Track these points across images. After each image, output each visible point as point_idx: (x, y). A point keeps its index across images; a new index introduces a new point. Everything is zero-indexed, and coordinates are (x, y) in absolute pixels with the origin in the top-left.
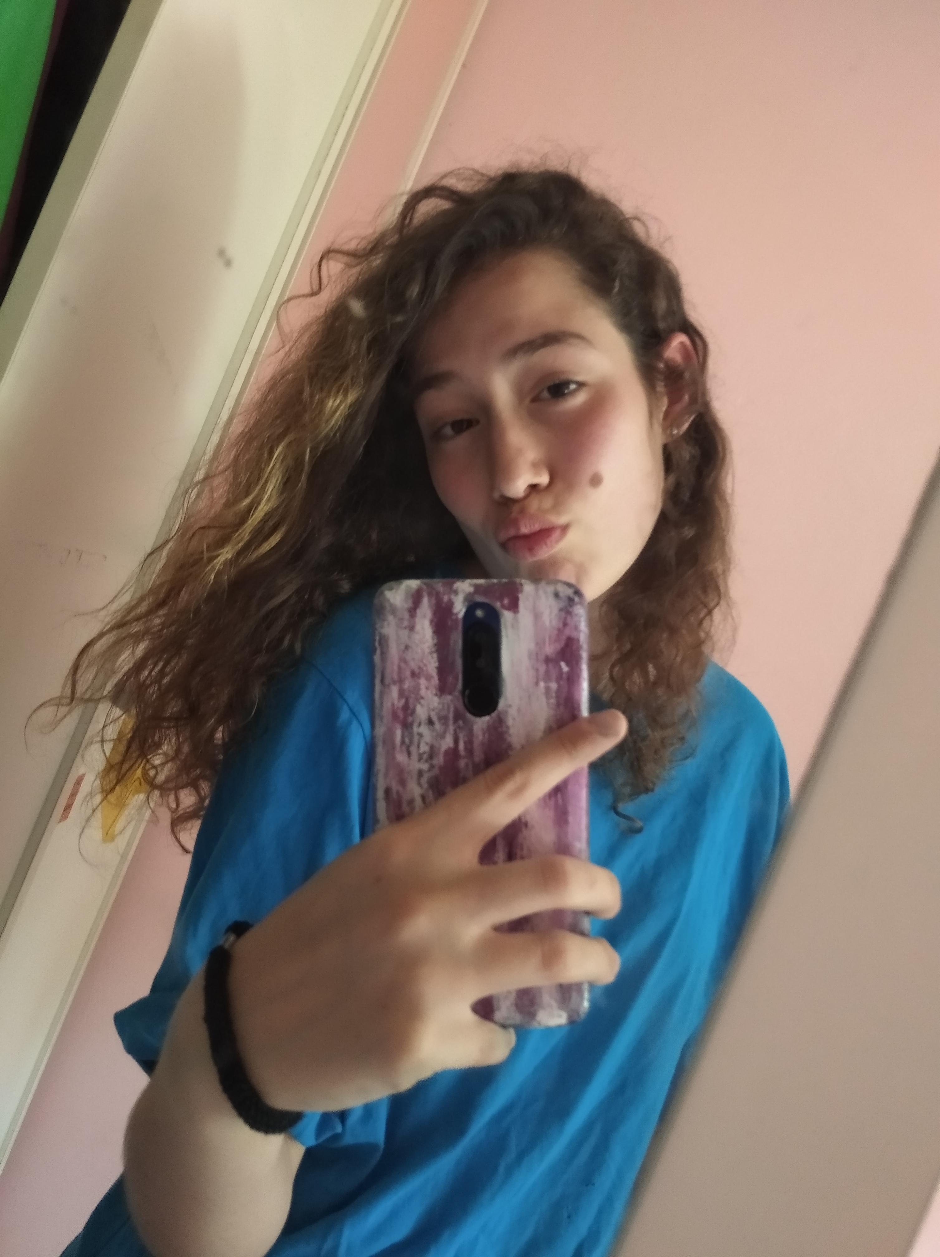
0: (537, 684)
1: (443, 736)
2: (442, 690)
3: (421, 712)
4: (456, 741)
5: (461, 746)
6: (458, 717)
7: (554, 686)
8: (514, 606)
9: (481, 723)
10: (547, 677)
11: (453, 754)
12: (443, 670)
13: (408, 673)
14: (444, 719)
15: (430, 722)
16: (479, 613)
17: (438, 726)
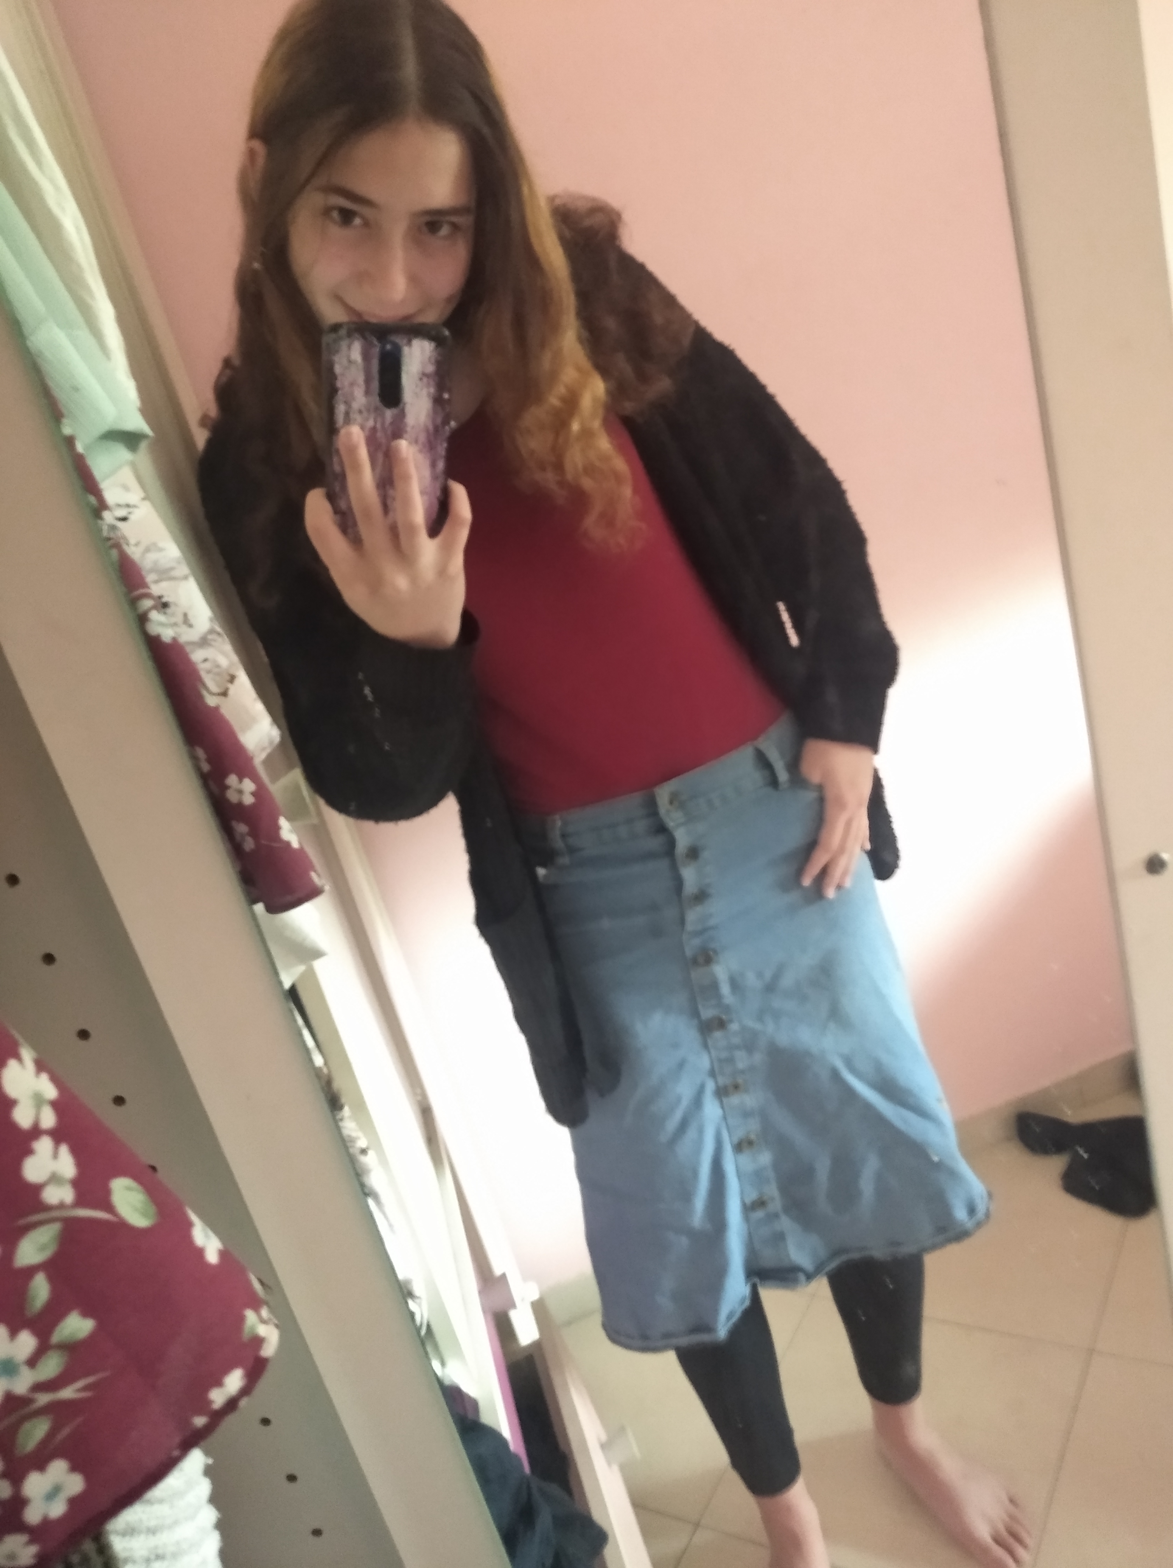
0: (422, 390)
1: (367, 419)
2: (367, 392)
3: (355, 405)
4: (375, 422)
5: (379, 426)
6: (376, 409)
7: (432, 390)
8: (409, 343)
9: (389, 414)
10: (428, 386)
11: (374, 430)
12: (368, 381)
13: (346, 383)
14: (368, 411)
15: (360, 412)
16: (388, 347)
17: (365, 414)
